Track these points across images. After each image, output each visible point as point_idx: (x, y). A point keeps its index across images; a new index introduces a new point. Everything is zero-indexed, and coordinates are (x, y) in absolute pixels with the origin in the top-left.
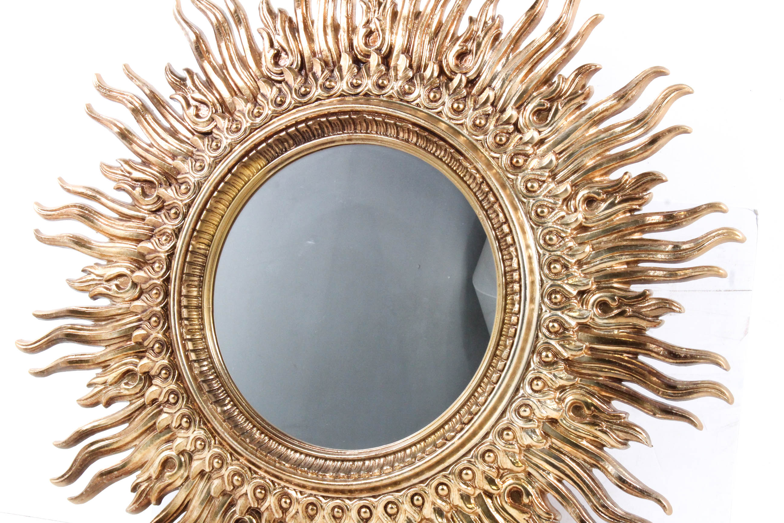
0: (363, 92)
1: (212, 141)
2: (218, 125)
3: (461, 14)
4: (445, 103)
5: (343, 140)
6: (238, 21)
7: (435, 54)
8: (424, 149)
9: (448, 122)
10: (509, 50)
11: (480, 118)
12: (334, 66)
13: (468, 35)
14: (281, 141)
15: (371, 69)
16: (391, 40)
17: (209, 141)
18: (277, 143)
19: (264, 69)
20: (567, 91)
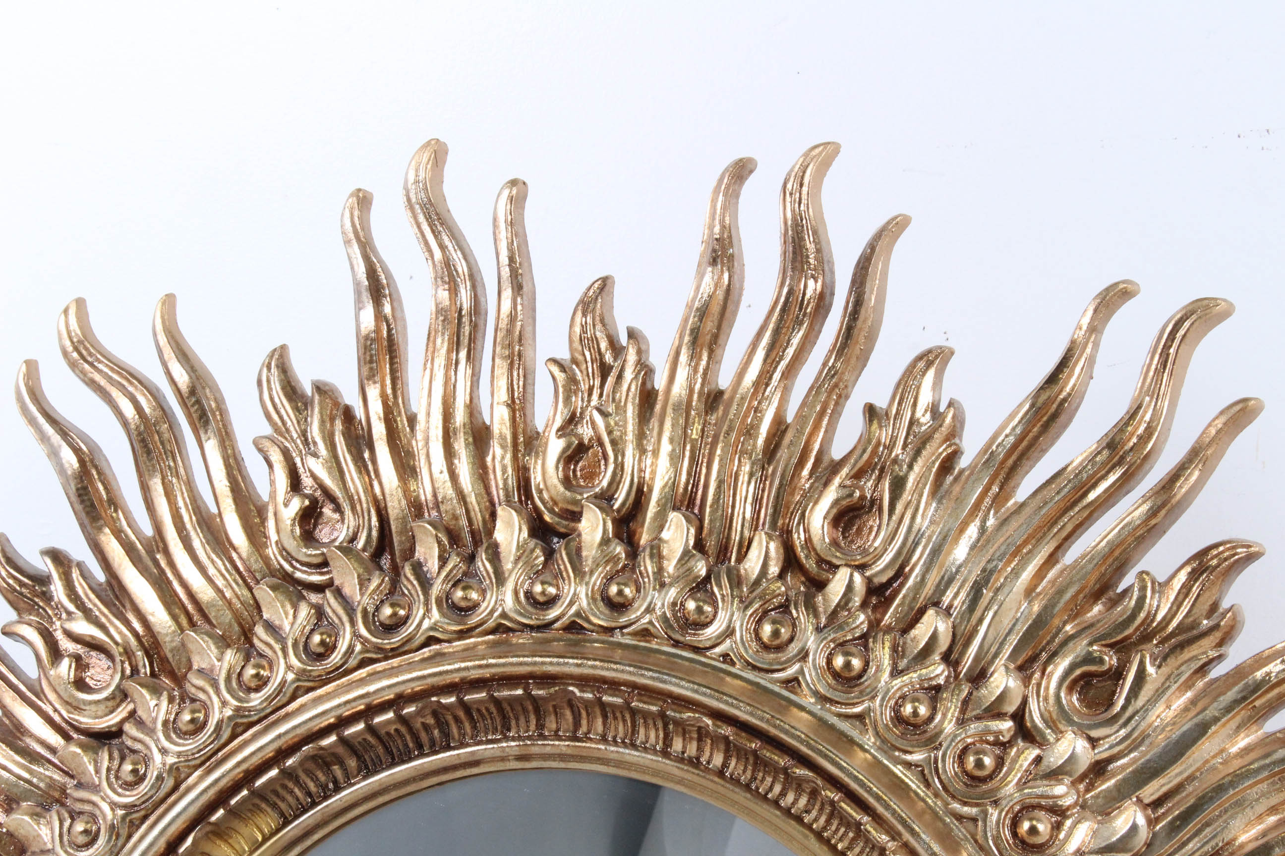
0: (565, 620)
1: (123, 759)
2: (140, 712)
3: (840, 396)
4: (807, 655)
5: (503, 759)
6: (201, 418)
7: (770, 511)
8: (747, 787)
9: (817, 709)
10: (988, 501)
11: (915, 700)
12: (477, 543)
13: (866, 456)
14: (323, 760)
15: (584, 554)
16: (641, 470)
17: (111, 758)
18: (311, 765)
19: (272, 551)
20: (1167, 620)
